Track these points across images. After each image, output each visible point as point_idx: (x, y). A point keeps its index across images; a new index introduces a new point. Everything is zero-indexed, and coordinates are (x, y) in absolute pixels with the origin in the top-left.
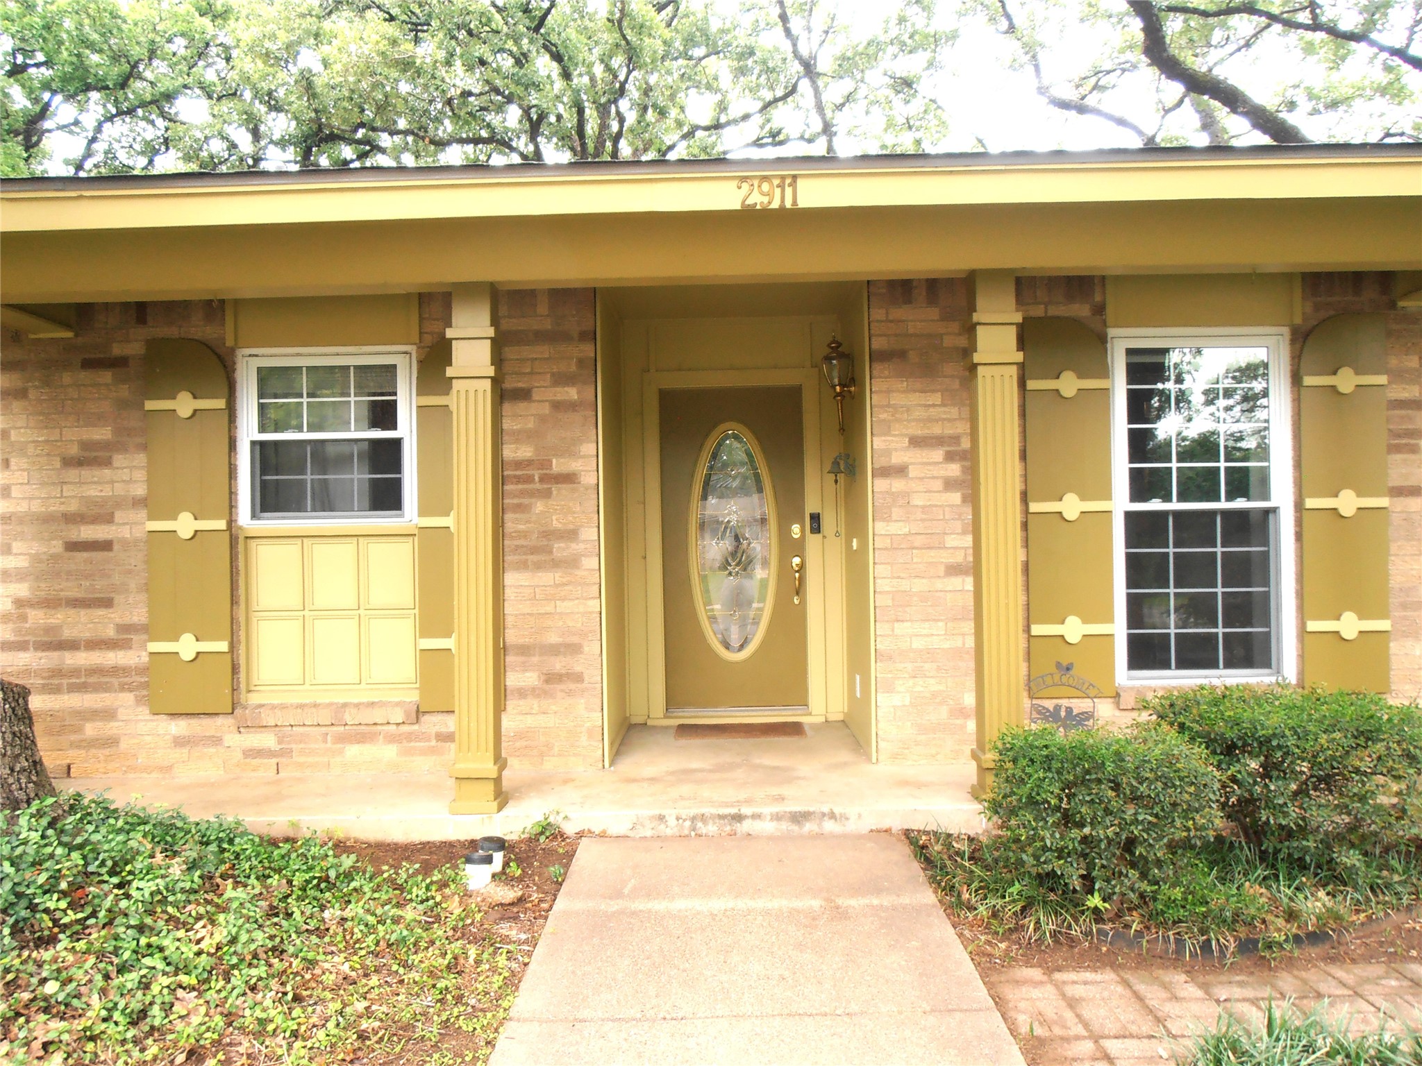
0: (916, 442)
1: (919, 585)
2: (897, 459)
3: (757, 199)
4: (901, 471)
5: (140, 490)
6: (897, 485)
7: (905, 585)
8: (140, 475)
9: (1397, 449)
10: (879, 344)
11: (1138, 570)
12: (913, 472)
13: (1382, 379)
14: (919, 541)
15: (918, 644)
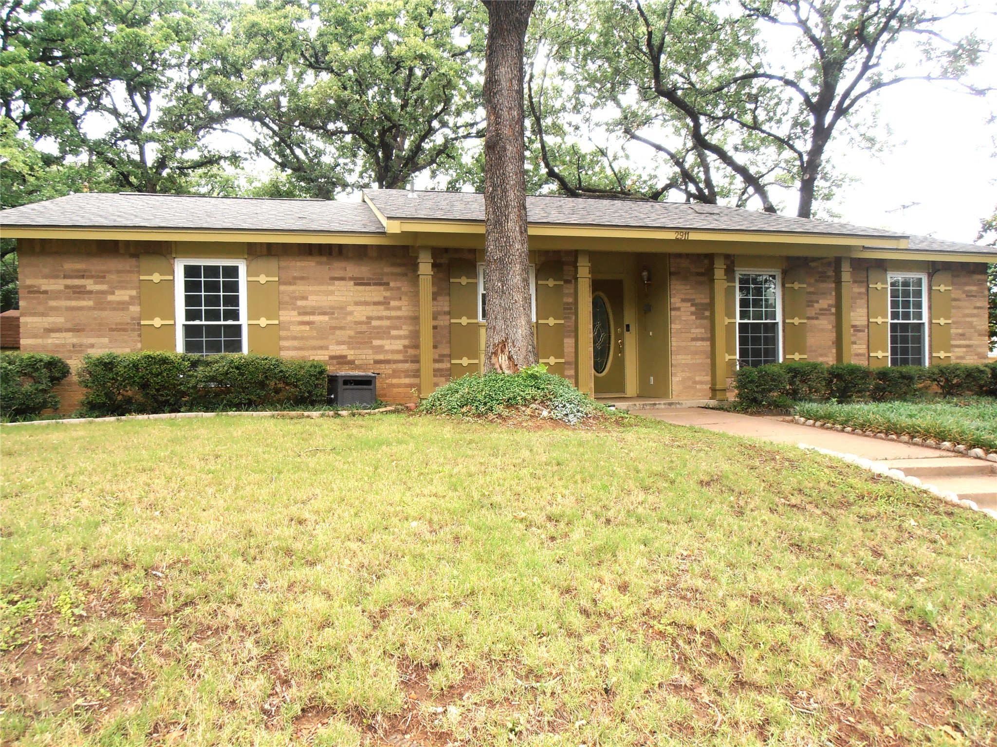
0: (683, 300)
1: (684, 344)
2: (678, 305)
3: (679, 237)
4: (678, 309)
5: (447, 309)
6: (678, 313)
7: (680, 344)
8: (447, 304)
9: (808, 306)
10: (673, 270)
11: (743, 341)
12: (682, 309)
13: (805, 286)
14: (684, 330)
15: (683, 362)
